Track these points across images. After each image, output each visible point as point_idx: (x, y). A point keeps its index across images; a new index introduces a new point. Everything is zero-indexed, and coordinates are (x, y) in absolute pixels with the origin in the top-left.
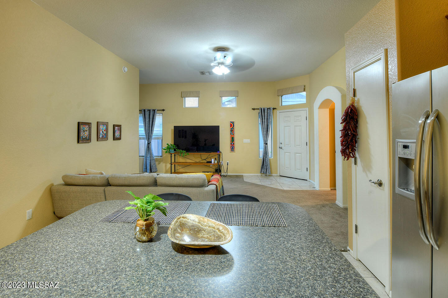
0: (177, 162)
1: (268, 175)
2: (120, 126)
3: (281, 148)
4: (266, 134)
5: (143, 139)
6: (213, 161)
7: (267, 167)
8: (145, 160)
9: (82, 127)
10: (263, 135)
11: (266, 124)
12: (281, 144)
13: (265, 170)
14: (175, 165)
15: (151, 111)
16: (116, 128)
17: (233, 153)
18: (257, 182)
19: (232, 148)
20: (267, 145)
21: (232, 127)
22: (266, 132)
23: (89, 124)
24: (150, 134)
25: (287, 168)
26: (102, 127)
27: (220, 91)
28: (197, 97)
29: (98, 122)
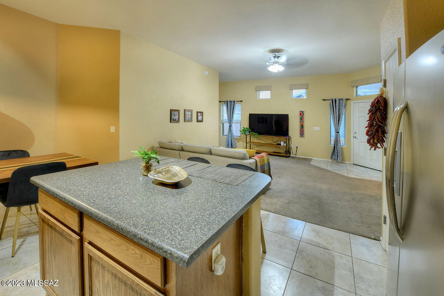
0: (252, 142)
1: (340, 162)
2: (202, 113)
3: (355, 137)
4: (338, 123)
5: (227, 122)
6: (282, 143)
7: (338, 155)
8: (227, 138)
9: (173, 112)
10: (335, 124)
11: (337, 113)
12: (356, 133)
13: (336, 157)
14: (250, 144)
15: (232, 102)
16: (199, 114)
17: (302, 139)
18: (324, 166)
19: (302, 134)
20: (338, 133)
21: (301, 116)
22: (337, 121)
23: (178, 111)
24: (231, 119)
25: (361, 157)
26: (188, 114)
27: (290, 85)
28: (269, 90)
29: (184, 110)
